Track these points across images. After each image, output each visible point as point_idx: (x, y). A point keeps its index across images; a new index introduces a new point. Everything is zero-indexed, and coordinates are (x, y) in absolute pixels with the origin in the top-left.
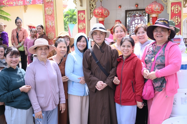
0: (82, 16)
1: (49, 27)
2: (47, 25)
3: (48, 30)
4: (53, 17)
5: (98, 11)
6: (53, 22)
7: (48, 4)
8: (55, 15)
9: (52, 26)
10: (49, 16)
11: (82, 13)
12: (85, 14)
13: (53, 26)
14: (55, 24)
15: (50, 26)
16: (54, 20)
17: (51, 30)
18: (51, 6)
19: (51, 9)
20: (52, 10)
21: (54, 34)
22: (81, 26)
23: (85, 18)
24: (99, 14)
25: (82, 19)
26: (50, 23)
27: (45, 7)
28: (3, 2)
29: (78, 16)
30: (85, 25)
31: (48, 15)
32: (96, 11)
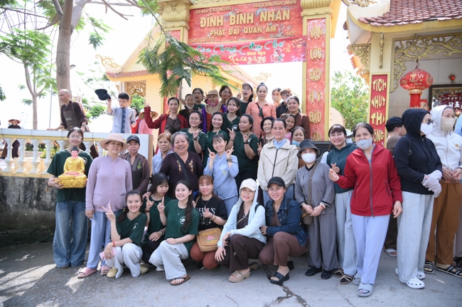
0: (381, 85)
1: (313, 101)
2: (309, 98)
3: (309, 107)
4: (322, 84)
5: (417, 77)
6: (322, 94)
7: (315, 63)
8: (326, 81)
9: (318, 100)
10: (313, 84)
11: (380, 80)
12: (386, 81)
13: (321, 100)
14: (324, 96)
15: (315, 100)
16: (323, 90)
17: (317, 106)
18: (319, 66)
19: (320, 71)
20: (320, 73)
21: (321, 114)
22: (377, 102)
23: (386, 89)
24: (419, 82)
25: (380, 90)
26: (315, 95)
27: (308, 67)
28: (230, 57)
29: (372, 85)
30: (384, 100)
31: (313, 81)
32: (413, 76)
